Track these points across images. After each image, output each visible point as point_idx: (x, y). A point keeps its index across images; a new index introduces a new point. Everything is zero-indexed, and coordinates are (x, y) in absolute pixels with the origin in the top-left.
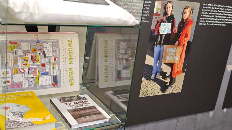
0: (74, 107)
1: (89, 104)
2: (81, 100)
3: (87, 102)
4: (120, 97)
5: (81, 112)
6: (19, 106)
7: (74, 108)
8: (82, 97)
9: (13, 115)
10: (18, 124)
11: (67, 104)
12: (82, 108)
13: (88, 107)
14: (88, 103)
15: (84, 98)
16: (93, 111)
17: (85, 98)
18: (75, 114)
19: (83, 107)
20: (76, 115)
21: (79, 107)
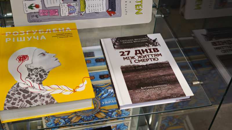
0: (133, 60)
1: (159, 57)
2: (148, 46)
3: (158, 51)
4: (217, 43)
5: (142, 75)
6: (44, 55)
7: (134, 63)
8: (151, 40)
9: (29, 75)
10: (29, 99)
11: (123, 53)
12: (146, 65)
13: (157, 63)
14: (159, 53)
15: (154, 41)
16: (164, 74)
17: (157, 43)
18: (132, 79)
19: (149, 62)
20: (132, 81)
21: (141, 62)
